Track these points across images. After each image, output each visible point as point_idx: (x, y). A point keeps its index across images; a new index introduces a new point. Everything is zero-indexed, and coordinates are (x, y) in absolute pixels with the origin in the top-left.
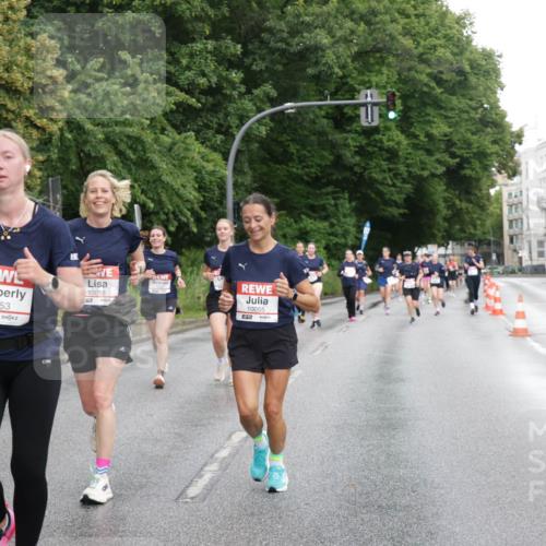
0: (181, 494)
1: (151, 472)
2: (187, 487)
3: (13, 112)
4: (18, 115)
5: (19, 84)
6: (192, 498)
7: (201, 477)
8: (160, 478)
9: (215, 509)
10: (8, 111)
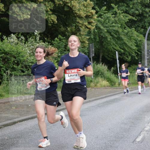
0: (134, 141)
1: (124, 133)
2: (136, 138)
3: (81, 24)
4: (83, 25)
5: (82, 15)
6: (138, 142)
7: (140, 135)
8: (127, 135)
9: (146, 146)
10: (80, 24)
